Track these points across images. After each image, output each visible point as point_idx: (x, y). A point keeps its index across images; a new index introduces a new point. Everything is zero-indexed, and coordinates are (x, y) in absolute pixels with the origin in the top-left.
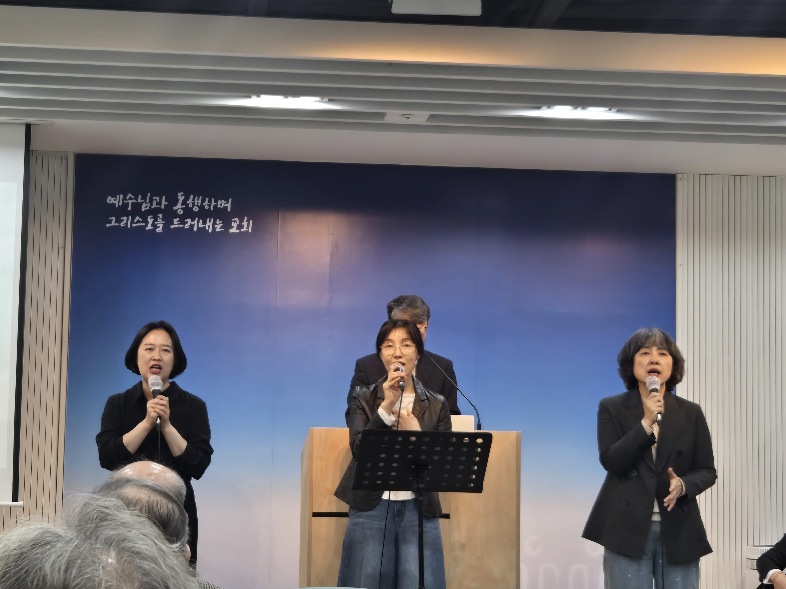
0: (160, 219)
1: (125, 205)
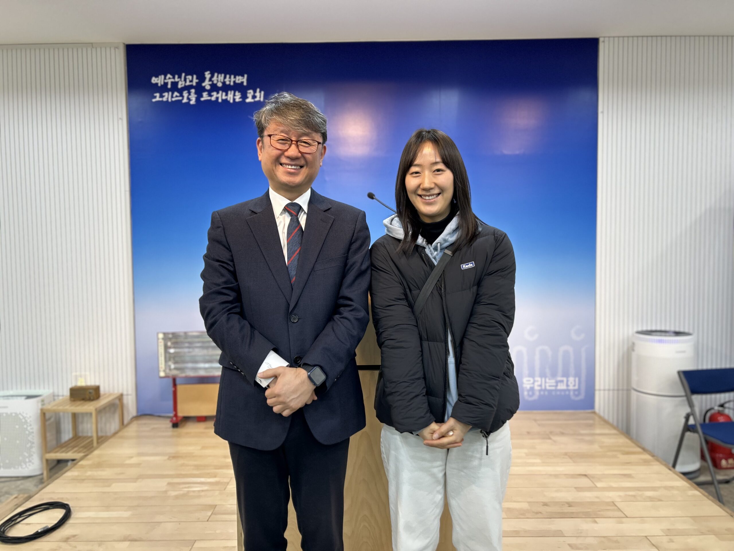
0: (193, 94)
1: (166, 84)
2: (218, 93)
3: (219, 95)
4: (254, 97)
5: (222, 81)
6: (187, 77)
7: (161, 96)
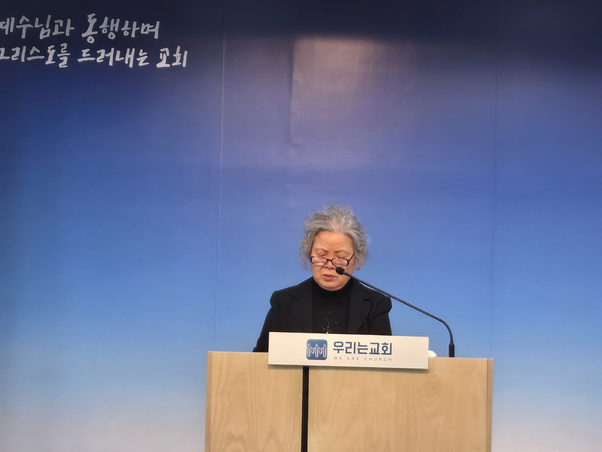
0: (63, 50)
1: (18, 32)
2: (108, 51)
3: (111, 54)
4: (171, 60)
5: (116, 30)
6: (56, 22)
7: (9, 53)
